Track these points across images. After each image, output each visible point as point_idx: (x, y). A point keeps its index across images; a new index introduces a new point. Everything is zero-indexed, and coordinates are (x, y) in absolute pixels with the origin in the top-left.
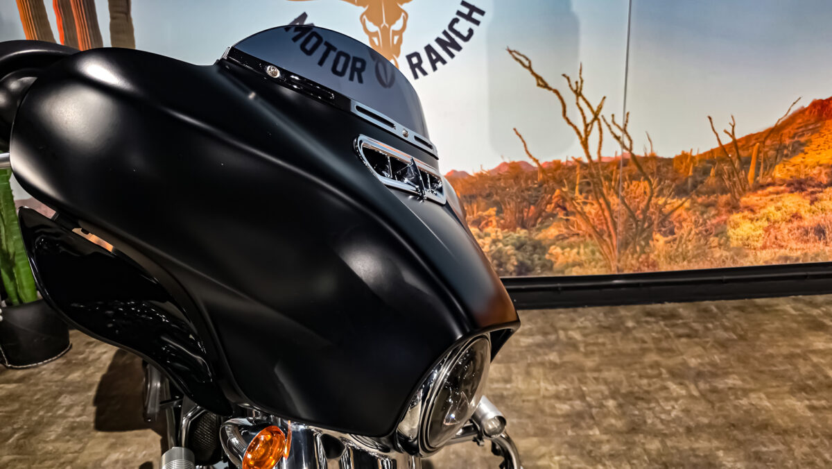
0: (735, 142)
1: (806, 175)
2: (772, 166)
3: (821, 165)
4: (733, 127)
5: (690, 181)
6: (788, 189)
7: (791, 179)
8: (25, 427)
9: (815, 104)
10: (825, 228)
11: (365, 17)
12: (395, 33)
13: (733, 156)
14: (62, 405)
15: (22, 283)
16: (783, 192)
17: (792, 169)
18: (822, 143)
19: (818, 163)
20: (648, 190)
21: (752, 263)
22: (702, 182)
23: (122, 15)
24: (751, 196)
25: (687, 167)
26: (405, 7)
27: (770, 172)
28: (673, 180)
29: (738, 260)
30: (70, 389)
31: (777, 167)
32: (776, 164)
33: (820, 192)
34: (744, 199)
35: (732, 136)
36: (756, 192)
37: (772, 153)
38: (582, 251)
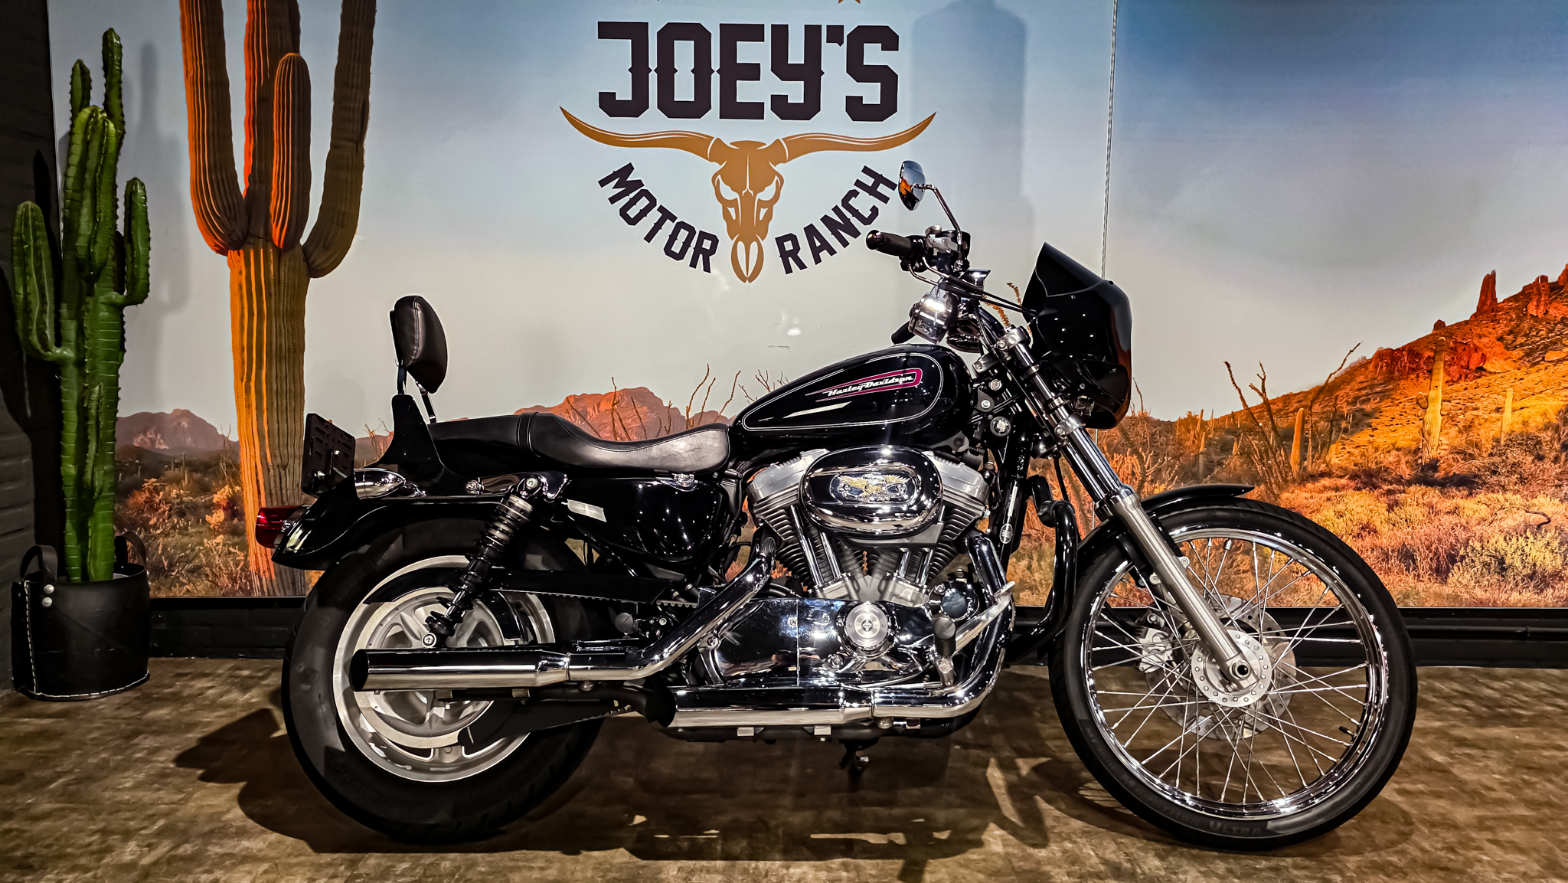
0: (1266, 402)
1: (1376, 463)
2: (1326, 445)
3: (1398, 450)
4: (1264, 380)
5: (1201, 459)
6: (1352, 484)
7: (1352, 467)
8: (77, 770)
9: (1381, 355)
10: (1415, 551)
11: (719, 177)
12: (762, 204)
13: (1265, 425)
14: (140, 747)
15: (95, 550)
16: (1344, 487)
17: (1356, 451)
18: (1396, 414)
19: (1394, 445)
20: (1138, 470)
21: (1305, 602)
22: (1220, 464)
23: (351, 144)
24: (1297, 491)
25: (1197, 437)
26: (779, 168)
27: (1323, 455)
28: (1176, 457)
29: (1282, 596)
30: (154, 728)
31: (1333, 447)
32: (1330, 443)
33: (1401, 492)
34: (1285, 495)
35: (1263, 394)
36: (1305, 486)
37: (1323, 425)
38: (1035, 564)
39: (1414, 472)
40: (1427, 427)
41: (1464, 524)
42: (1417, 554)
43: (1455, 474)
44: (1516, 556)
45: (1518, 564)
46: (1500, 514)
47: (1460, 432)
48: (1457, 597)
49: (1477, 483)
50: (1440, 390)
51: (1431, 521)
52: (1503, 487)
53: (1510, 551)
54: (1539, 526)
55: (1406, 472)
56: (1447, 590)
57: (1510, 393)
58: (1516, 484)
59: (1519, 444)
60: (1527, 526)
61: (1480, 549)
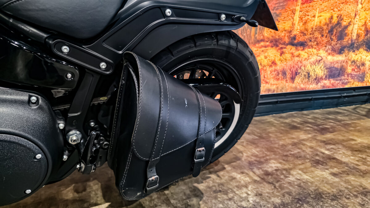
39: (289, 40)
40: (294, 22)
41: (301, 61)
42: (287, 72)
43: (300, 41)
44: (312, 72)
45: (313, 75)
46: (310, 56)
47: (303, 24)
48: (296, 88)
49: (305, 45)
50: (299, 6)
51: (292, 60)
52: (312, 46)
53: (311, 70)
54: (319, 61)
55: (287, 40)
56: (294, 85)
57: (318, 10)
58: (315, 45)
59: (318, 30)
60: (317, 61)
61: (304, 70)
